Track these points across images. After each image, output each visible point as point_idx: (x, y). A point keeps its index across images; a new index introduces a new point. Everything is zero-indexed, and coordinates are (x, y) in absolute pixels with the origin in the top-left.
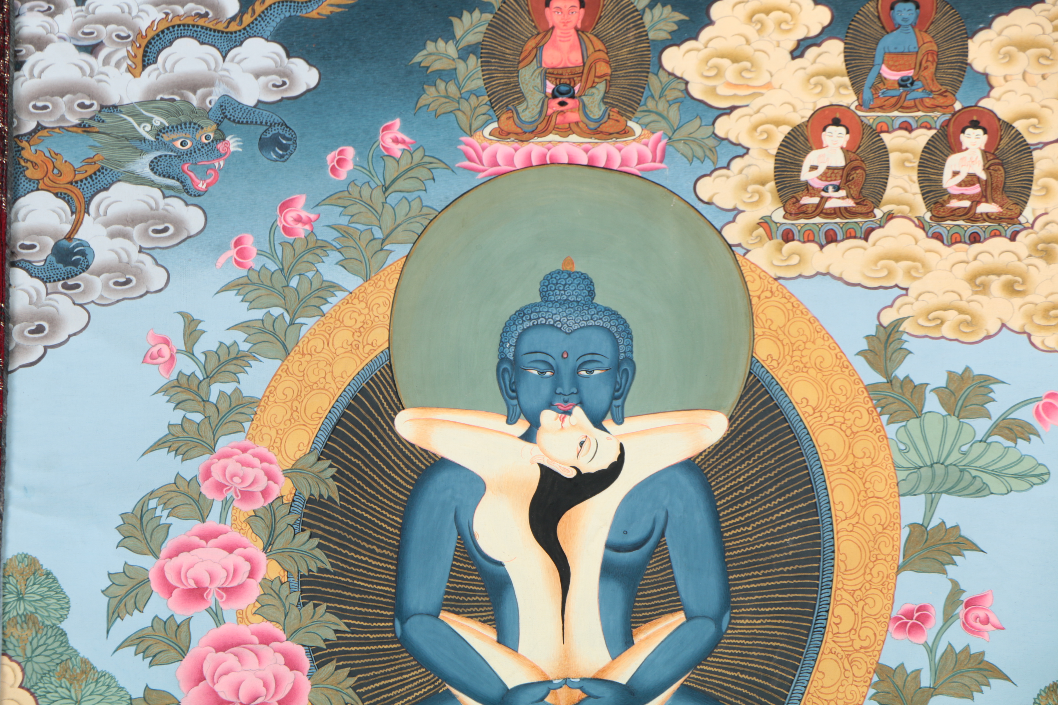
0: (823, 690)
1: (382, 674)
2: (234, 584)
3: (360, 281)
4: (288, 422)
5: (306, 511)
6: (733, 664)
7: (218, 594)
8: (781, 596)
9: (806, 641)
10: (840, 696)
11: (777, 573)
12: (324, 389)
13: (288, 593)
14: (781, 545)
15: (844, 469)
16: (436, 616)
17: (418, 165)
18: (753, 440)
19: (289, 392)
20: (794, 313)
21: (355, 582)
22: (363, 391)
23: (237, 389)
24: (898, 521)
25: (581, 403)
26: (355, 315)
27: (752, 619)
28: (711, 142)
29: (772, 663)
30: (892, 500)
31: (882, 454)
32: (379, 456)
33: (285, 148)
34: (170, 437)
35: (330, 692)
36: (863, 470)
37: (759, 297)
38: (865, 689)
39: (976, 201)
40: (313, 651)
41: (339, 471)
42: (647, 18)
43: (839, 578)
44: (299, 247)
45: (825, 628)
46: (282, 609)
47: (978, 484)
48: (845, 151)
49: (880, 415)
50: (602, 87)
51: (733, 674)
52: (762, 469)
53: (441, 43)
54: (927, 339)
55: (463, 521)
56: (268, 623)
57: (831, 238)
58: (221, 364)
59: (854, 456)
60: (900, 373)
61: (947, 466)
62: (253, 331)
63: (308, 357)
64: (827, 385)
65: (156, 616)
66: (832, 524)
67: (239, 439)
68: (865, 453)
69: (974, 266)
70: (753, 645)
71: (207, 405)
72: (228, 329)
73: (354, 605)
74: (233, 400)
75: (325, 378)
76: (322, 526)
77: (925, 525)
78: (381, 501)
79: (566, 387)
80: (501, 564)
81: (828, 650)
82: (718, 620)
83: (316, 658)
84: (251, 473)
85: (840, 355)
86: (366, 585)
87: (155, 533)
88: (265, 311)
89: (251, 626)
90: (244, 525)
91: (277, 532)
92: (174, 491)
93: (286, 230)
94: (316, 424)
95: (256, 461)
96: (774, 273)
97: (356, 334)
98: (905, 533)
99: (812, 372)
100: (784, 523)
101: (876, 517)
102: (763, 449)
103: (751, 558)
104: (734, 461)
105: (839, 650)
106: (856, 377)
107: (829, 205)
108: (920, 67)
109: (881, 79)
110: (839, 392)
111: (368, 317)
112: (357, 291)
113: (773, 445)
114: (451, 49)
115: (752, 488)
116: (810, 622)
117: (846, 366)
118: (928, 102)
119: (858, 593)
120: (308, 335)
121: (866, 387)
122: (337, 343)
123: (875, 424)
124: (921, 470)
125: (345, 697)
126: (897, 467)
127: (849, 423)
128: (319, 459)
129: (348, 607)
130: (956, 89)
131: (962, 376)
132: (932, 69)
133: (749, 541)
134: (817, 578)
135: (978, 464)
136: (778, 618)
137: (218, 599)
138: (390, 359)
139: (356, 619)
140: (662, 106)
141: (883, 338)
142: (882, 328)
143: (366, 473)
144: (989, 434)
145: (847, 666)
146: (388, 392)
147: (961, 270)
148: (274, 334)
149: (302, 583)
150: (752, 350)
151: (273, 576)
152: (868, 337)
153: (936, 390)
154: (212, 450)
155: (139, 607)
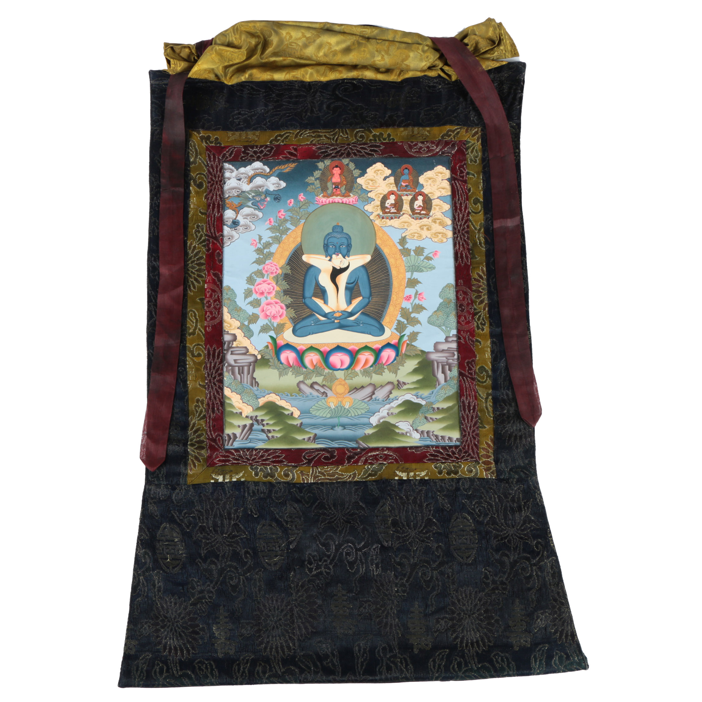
0: (390, 312)
1: (300, 310)
2: (270, 291)
3: (295, 228)
4: (280, 258)
5: (284, 276)
6: (372, 307)
7: (267, 293)
8: (382, 293)
9: (387, 303)
10: (394, 314)
11: (380, 288)
12: (288, 250)
13: (281, 293)
14: (382, 283)
15: (395, 267)
16: (311, 298)
17: (307, 203)
18: (376, 261)
19: (280, 251)
20: (384, 234)
21: (294, 291)
22: (296, 251)
23: (270, 251)
24: (405, 277)
25: (341, 253)
26: (294, 235)
27: (376, 298)
28: (367, 198)
29: (380, 307)
30: (404, 273)
31: (402, 264)
32: (299, 265)
33: (279, 200)
34: (256, 261)
35: (290, 314)
36: (398, 267)
37: (377, 231)
38: (398, 312)
39: (421, 211)
40: (286, 305)
41: (291, 268)
42: (354, 172)
43: (394, 289)
44: (282, 220)
45: (390, 300)
46: (280, 297)
47: (421, 270)
48: (395, 200)
49: (402, 255)
50: (344, 186)
51: (372, 309)
52: (378, 267)
53: (311, 177)
54: (411, 240)
55: (317, 278)
56: (277, 300)
57: (392, 218)
58: (266, 245)
59: (397, 264)
60: (406, 247)
61: (415, 266)
62: (273, 238)
63: (284, 244)
64: (391, 249)
65: (254, 298)
66: (392, 278)
67: (270, 261)
68: (399, 263)
69: (421, 224)
70: (376, 303)
71: (264, 254)
72: (268, 238)
73: (295, 296)
74: (269, 253)
75: (288, 248)
76: (288, 279)
77: (411, 278)
78: (300, 274)
79: (338, 250)
80: (324, 287)
81: (391, 304)
82: (369, 298)
83: (287, 307)
84: (273, 268)
85: (394, 243)
86: (296, 291)
87: (253, 281)
88: (275, 234)
89: (273, 300)
90: (272, 279)
91: (278, 281)
92: (257, 272)
93: (280, 217)
94: (286, 258)
95: (274, 266)
96: (380, 226)
97: (294, 239)
98: (407, 280)
99: (388, 246)
100: (382, 278)
101: (401, 277)
102: (378, 262)
103: (376, 285)
104: (372, 265)
105: (393, 304)
106: (397, 247)
107: (391, 211)
108: (409, 183)
109: (401, 185)
110: (393, 251)
111: (296, 235)
112: (294, 230)
113: (380, 262)
114: (313, 179)
115: (376, 271)
116: (388, 298)
117: (395, 245)
118: (411, 190)
119: (397, 292)
120: (284, 239)
121: (399, 250)
122: (290, 241)
123: (401, 257)
124: (410, 267)
125: (293, 315)
126: (405, 266)
127: (395, 257)
128: (287, 265)
129: (293, 296)
130: (417, 187)
131: (418, 247)
132: (412, 183)
133: (375, 282)
134: (389, 289)
135: (422, 265)
136: (381, 298)
137: (267, 295)
138: (301, 244)
139: (295, 299)
140: (357, 190)
141: (402, 239)
142: (402, 237)
143: (297, 268)
144: (424, 259)
145: (395, 307)
146: (301, 251)
147: (418, 225)
148: (277, 239)
149: (284, 291)
150: (376, 242)
151: (278, 290)
152: (399, 239)
153: (413, 250)
154: (265, 263)
155: (251, 296)
